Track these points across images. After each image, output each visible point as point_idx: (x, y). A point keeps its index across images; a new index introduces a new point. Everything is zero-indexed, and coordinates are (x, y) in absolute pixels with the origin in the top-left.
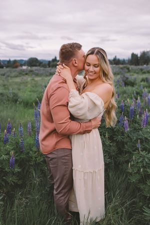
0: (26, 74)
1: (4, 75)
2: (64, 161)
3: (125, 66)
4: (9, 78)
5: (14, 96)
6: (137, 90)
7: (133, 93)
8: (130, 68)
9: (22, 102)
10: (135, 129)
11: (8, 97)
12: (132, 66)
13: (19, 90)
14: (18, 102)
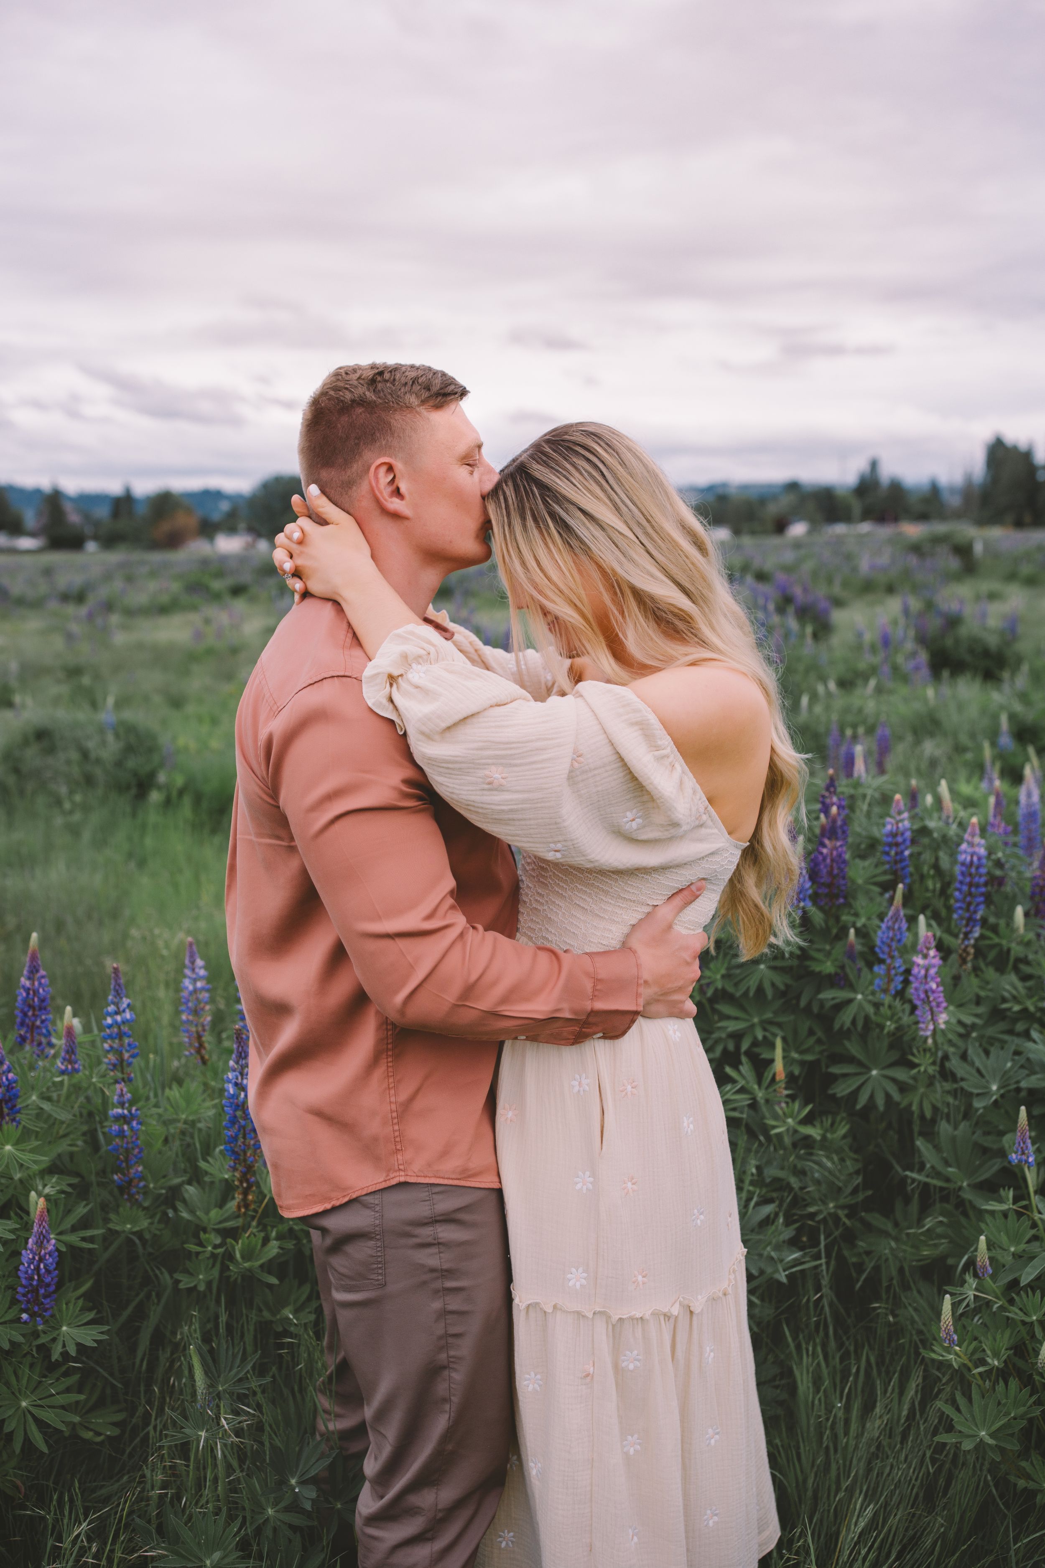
0: (237, 591)
1: (80, 597)
2: (430, 1259)
3: (940, 528)
4: (115, 619)
5: (129, 749)
6: (1018, 707)
7: (993, 735)
8: (978, 548)
9: (181, 793)
10: (997, 1014)
11: (85, 754)
12: (996, 533)
13: (177, 702)
14: (155, 796)
